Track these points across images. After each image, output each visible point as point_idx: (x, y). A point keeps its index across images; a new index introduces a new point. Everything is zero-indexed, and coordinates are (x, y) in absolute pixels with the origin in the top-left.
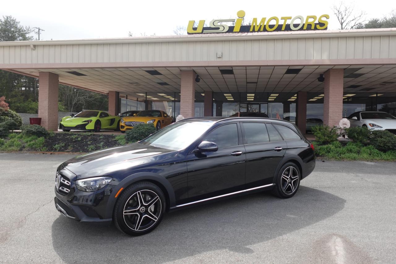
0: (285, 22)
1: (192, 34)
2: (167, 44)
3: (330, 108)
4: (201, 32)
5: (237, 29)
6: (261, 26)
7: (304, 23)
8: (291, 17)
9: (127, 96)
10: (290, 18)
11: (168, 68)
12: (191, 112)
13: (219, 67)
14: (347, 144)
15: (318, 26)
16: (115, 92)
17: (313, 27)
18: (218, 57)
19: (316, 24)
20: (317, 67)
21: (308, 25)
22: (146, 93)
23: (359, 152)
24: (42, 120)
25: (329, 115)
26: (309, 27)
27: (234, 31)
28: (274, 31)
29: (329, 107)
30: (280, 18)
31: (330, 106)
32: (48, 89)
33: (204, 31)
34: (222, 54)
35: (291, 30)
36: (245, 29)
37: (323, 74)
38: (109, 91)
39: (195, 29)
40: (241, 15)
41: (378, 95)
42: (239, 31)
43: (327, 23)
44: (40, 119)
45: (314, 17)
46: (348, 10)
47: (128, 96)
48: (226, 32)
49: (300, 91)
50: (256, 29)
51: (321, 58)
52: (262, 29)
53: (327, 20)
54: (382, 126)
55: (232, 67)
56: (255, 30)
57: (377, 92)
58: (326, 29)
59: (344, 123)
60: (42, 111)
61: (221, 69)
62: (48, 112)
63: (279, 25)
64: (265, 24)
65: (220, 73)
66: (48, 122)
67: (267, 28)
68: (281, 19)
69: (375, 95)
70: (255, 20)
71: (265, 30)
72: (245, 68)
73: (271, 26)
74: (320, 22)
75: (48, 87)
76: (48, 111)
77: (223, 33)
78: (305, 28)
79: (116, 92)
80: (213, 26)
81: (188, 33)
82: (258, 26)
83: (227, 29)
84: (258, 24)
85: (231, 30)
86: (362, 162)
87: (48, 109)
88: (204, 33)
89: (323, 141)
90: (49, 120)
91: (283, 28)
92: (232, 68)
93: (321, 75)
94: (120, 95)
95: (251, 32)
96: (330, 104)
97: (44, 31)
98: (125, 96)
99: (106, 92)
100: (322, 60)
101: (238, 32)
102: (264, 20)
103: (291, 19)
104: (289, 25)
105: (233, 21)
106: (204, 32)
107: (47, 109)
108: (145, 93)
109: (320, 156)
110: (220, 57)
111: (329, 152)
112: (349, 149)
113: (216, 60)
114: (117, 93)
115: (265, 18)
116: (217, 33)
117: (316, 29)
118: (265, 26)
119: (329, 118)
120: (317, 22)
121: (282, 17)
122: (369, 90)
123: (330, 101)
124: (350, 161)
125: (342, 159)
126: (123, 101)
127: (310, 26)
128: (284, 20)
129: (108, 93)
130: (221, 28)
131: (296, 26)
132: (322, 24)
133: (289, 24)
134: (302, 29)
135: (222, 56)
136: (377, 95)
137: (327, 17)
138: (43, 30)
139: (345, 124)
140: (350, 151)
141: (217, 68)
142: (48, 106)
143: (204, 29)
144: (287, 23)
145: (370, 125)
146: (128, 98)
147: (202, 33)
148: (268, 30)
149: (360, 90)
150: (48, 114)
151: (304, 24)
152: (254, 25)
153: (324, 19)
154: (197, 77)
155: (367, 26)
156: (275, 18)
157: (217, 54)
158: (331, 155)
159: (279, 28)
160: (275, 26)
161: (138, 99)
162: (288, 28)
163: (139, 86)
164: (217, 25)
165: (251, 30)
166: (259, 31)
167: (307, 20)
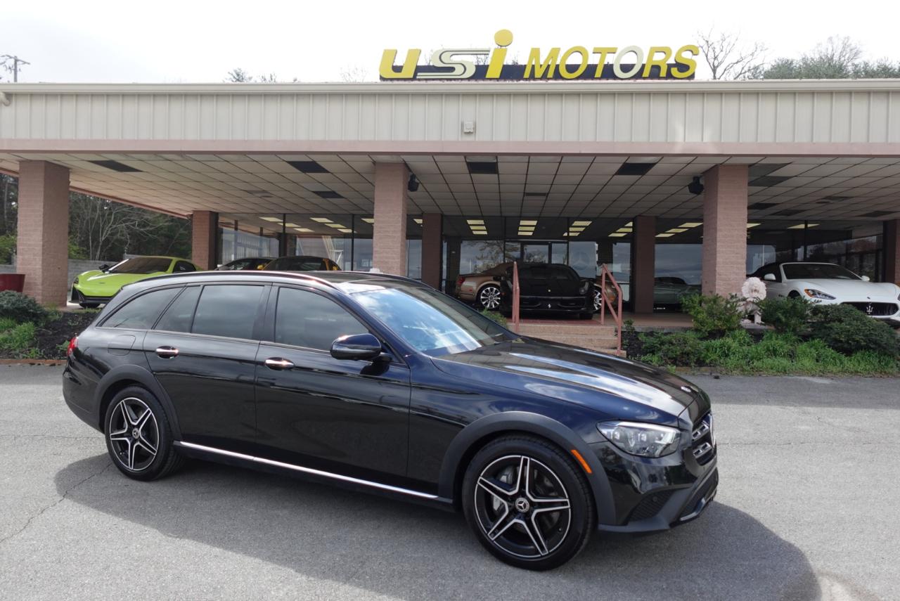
0: (602, 59)
1: (392, 79)
2: (344, 98)
3: (718, 255)
4: (412, 76)
5: (494, 72)
6: (549, 66)
7: (644, 62)
8: (616, 49)
9: (236, 222)
10: (613, 51)
11: (344, 157)
12: (398, 260)
13: (465, 155)
14: (764, 337)
15: (674, 71)
16: (209, 213)
17: (663, 73)
18: (466, 133)
19: (670, 66)
20: (689, 159)
21: (653, 66)
22: (285, 218)
23: (791, 356)
24: (26, 280)
25: (717, 269)
26: (655, 72)
28: (578, 78)
29: (716, 252)
30: (590, 51)
31: (718, 249)
32: (42, 204)
33: (419, 74)
34: (475, 124)
35: (615, 77)
36: (512, 72)
37: (701, 176)
38: (194, 211)
39: (397, 69)
40: (504, 40)
41: (809, 225)
42: (498, 76)
43: (695, 64)
44: (22, 277)
45: (665, 51)
46: (727, 40)
47: (239, 223)
48: (469, 79)
49: (639, 216)
50: (538, 74)
51: (702, 140)
52: (550, 74)
53: (694, 58)
54: (834, 296)
55: (496, 155)
56: (536, 77)
57: (806, 219)
58: (692, 76)
59: (754, 288)
60: (26, 257)
61: (470, 159)
62: (43, 261)
63: (589, 66)
64: (558, 63)
65: (465, 168)
66: (42, 284)
67: (563, 72)
68: (594, 53)
69: (802, 226)
70: (535, 53)
71: (557, 76)
72: (526, 159)
73: (572, 68)
74: (679, 61)
75: (42, 199)
76: (41, 258)
77: (462, 79)
78: (646, 73)
79: (211, 212)
80: (440, 65)
81: (382, 78)
82: (541, 66)
83: (471, 71)
84: (542, 63)
85: (481, 72)
86: (802, 378)
87: (43, 253)
88: (419, 80)
89: (708, 330)
90: (43, 281)
91: (598, 73)
92: (497, 158)
93: (696, 179)
94: (221, 219)
95: (526, 79)
96: (718, 244)
97: (29, 64)
98: (233, 222)
99: (186, 214)
100: (704, 143)
101: (497, 79)
102: (555, 52)
103: (614, 53)
104: (612, 65)
105: (485, 52)
106: (418, 77)
107: (41, 253)
108: (282, 216)
109: (707, 365)
110: (469, 133)
111: (727, 356)
112: (771, 348)
113: (460, 140)
114: (214, 216)
115: (559, 49)
116: (448, 79)
117: (669, 76)
118: (557, 66)
119: (717, 276)
120: (672, 61)
121: (595, 48)
122: (788, 215)
123: (718, 239)
124: (775, 375)
125: (756, 372)
126: (228, 235)
127: (656, 70)
128: (600, 55)
129: (192, 215)
130: (459, 70)
131: (626, 68)
132: (683, 67)
133: (611, 63)
134: (639, 75)
135: (475, 128)
136: (806, 226)
137: (693, 51)
138: (25, 63)
139: (755, 291)
140: (774, 353)
141: (462, 158)
142: (43, 246)
143: (419, 69)
144: (606, 63)
145: (808, 293)
146: (239, 227)
147: (414, 78)
148: (565, 77)
149: (773, 214)
150: (43, 266)
151: (643, 66)
152: (533, 63)
153: (687, 55)
154: (411, 180)
155: (768, 75)
156: (579, 50)
157: (462, 125)
158: (732, 361)
159: (590, 72)
160: (580, 67)
161: (262, 229)
162: (608, 72)
163: (268, 199)
164: (449, 60)
165: (527, 75)
166: (544, 77)
167: (651, 56)
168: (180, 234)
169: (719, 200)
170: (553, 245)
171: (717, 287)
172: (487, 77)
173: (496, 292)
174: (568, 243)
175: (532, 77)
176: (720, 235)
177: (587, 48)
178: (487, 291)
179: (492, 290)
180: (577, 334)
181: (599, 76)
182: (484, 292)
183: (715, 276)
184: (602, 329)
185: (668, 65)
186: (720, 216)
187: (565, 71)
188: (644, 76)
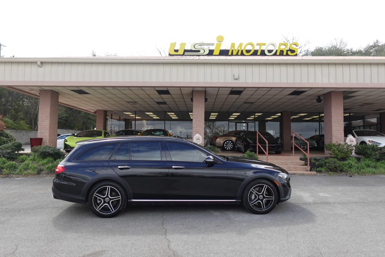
0: (260, 47)
1: (173, 55)
3: (333, 127)
4: (182, 54)
5: (217, 52)
6: (239, 50)
7: (277, 49)
8: (266, 44)
9: (112, 114)
10: (264, 44)
14: (361, 160)
15: (289, 53)
16: (103, 111)
17: (285, 53)
21: (281, 51)
23: (375, 167)
24: (43, 141)
25: (333, 133)
26: (282, 53)
27: (214, 54)
28: (250, 55)
30: (255, 44)
31: (332, 125)
32: (50, 108)
33: (185, 53)
34: (239, 75)
35: (265, 55)
36: (224, 53)
37: (321, 96)
38: (97, 110)
39: (176, 51)
40: (220, 39)
41: (351, 114)
42: (218, 54)
43: (297, 50)
44: (41, 139)
46: (295, 39)
47: (113, 115)
48: (206, 55)
50: (235, 53)
52: (239, 53)
53: (297, 48)
54: (381, 143)
55: (245, 88)
56: (234, 54)
58: (296, 55)
60: (42, 131)
61: (234, 89)
62: (50, 132)
63: (255, 50)
64: (242, 49)
65: (229, 93)
66: (49, 142)
67: (245, 53)
68: (257, 45)
70: (233, 45)
71: (242, 54)
72: (256, 89)
73: (248, 51)
74: (291, 49)
75: (50, 106)
76: (49, 131)
77: (203, 55)
78: (278, 53)
80: (194, 49)
81: (170, 55)
82: (236, 50)
83: (207, 52)
84: (236, 49)
85: (211, 53)
86: (381, 176)
87: (49, 129)
88: (185, 55)
89: (340, 157)
90: (49, 141)
91: (259, 53)
93: (319, 97)
94: (107, 113)
95: (229, 56)
96: (333, 123)
97: (6, 46)
99: (93, 111)
101: (217, 55)
102: (241, 45)
103: (265, 45)
104: (264, 50)
105: (213, 44)
106: (185, 54)
107: (48, 129)
109: (344, 171)
111: (351, 168)
112: (367, 164)
113: (232, 82)
114: (105, 112)
115: (242, 43)
116: (197, 55)
117: (287, 55)
118: (242, 51)
119: (333, 136)
121: (257, 43)
123: (332, 121)
124: (371, 175)
125: (364, 174)
127: (282, 52)
129: (95, 112)
130: (202, 52)
131: (270, 51)
132: (293, 51)
134: (275, 54)
135: (239, 77)
137: (296, 45)
138: (4, 46)
140: (368, 166)
142: (50, 126)
143: (186, 51)
144: (261, 49)
145: (370, 142)
146: (113, 117)
147: (183, 55)
148: (246, 55)
150: (49, 134)
151: (277, 51)
153: (294, 47)
155: (313, 54)
156: (251, 44)
157: (234, 76)
158: (353, 170)
159: (255, 53)
160: (252, 51)
161: (120, 117)
162: (263, 53)
163: (134, 105)
164: (198, 47)
165: (230, 54)
166: (237, 55)
167: (279, 46)
168: (71, 119)
169: (332, 105)
170: (249, 123)
171: (333, 140)
173: (231, 143)
174: (255, 122)
175: (232, 55)
176: (333, 119)
177: (254, 43)
178: (227, 143)
179: (229, 142)
180: (285, 160)
181: (259, 54)
182: (226, 143)
183: (332, 136)
184: (295, 158)
185: (287, 50)
186: (333, 112)
187: (245, 52)
188: (277, 54)
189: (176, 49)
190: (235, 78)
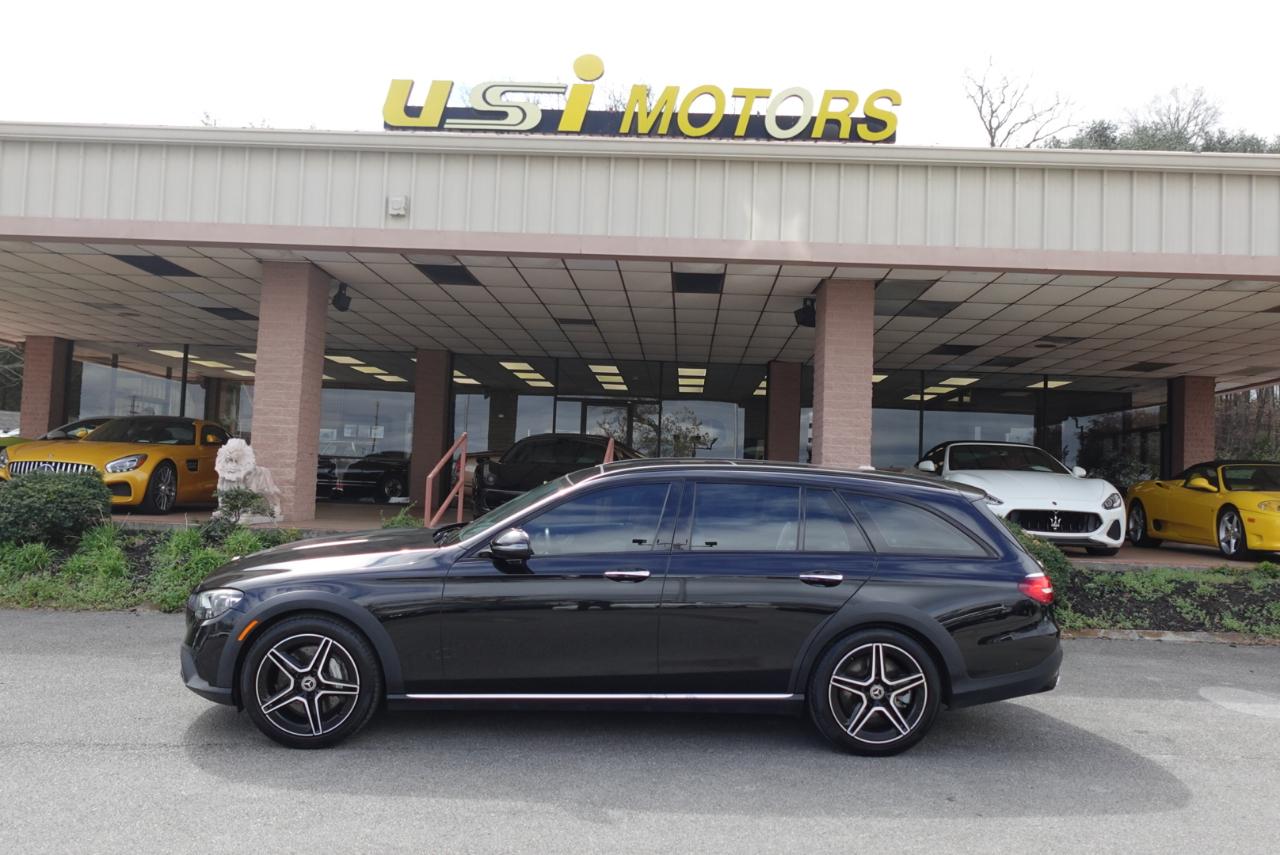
0: (748, 106)
1: (404, 128)
3: (825, 427)
4: (436, 125)
5: (572, 121)
6: (661, 114)
7: (814, 114)
8: (770, 90)
10: (764, 94)
12: (295, 426)
15: (862, 130)
16: (53, 341)
17: (845, 132)
18: (393, 216)
19: (855, 122)
21: (829, 121)
22: (186, 350)
25: (824, 451)
26: (832, 129)
28: (709, 135)
29: (822, 422)
30: (728, 94)
31: (825, 418)
33: (448, 121)
34: (408, 201)
35: (769, 137)
36: (601, 123)
38: (28, 337)
39: (413, 112)
40: (591, 71)
42: (578, 129)
43: (895, 121)
45: (848, 97)
47: (122, 357)
48: (531, 131)
49: (774, 361)
50: (644, 126)
51: (780, 237)
52: (663, 128)
53: (895, 110)
54: (1004, 499)
56: (640, 131)
57: (1046, 371)
58: (891, 139)
61: (419, 260)
63: (726, 117)
64: (676, 110)
67: (684, 125)
68: (734, 96)
69: (1041, 385)
70: (641, 91)
71: (674, 131)
72: (506, 261)
73: (698, 120)
74: (870, 115)
77: (520, 132)
78: (817, 132)
79: (56, 338)
80: (485, 107)
81: (387, 126)
82: (648, 114)
83: (534, 120)
84: (650, 110)
85: (550, 121)
88: (449, 130)
91: (741, 129)
92: (457, 258)
93: (807, 301)
94: (78, 352)
95: (623, 135)
96: (825, 409)
98: (111, 357)
99: (13, 340)
100: (782, 243)
101: (578, 133)
102: (671, 92)
103: (767, 97)
104: (764, 117)
105: (560, 90)
106: (446, 126)
110: (398, 216)
113: (382, 227)
114: (64, 345)
116: (497, 131)
117: (854, 136)
118: (675, 116)
120: (859, 113)
121: (736, 90)
127: (834, 126)
128: (743, 100)
129: (23, 344)
130: (514, 117)
131: (785, 122)
132: (876, 124)
133: (762, 114)
134: (807, 134)
135: (407, 209)
136: (1046, 384)
137: (893, 98)
141: (400, 257)
143: (449, 113)
144: (754, 112)
146: (120, 364)
147: (440, 128)
148: (688, 133)
149: (984, 364)
151: (813, 120)
152: (637, 110)
153: (883, 107)
154: (340, 292)
156: (711, 92)
157: (384, 202)
159: (727, 127)
160: (713, 118)
162: (757, 128)
164: (496, 101)
165: (625, 127)
166: (653, 132)
167: (825, 105)
172: (560, 128)
174: (660, 403)
175: (633, 131)
177: (724, 91)
181: (743, 133)
185: (853, 119)
187: (688, 123)
188: (814, 135)
189: (413, 103)
190: (391, 212)
